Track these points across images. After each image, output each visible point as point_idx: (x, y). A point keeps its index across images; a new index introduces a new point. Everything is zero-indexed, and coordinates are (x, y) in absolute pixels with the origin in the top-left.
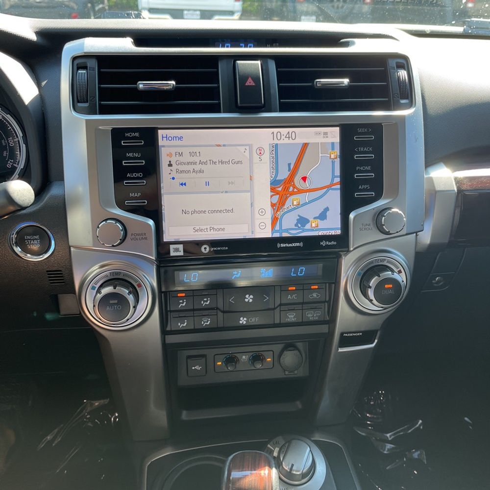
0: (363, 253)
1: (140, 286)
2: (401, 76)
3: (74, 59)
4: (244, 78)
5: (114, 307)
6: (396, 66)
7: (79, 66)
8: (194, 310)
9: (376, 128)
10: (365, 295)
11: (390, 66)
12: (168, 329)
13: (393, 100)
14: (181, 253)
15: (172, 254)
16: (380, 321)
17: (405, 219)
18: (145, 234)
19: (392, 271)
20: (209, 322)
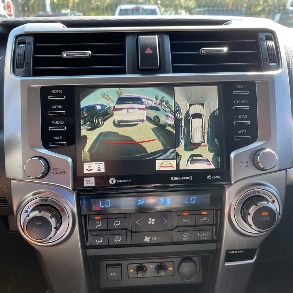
0: (243, 185)
1: (63, 210)
2: (270, 45)
3: (17, 37)
4: (144, 48)
5: (39, 228)
6: (265, 38)
7: (20, 42)
8: (108, 230)
9: (251, 85)
10: (246, 221)
11: (260, 38)
12: (88, 244)
13: (264, 64)
14: (93, 185)
15: (86, 185)
16: (259, 242)
17: (277, 158)
18: (64, 169)
19: (267, 201)
20: (120, 239)
